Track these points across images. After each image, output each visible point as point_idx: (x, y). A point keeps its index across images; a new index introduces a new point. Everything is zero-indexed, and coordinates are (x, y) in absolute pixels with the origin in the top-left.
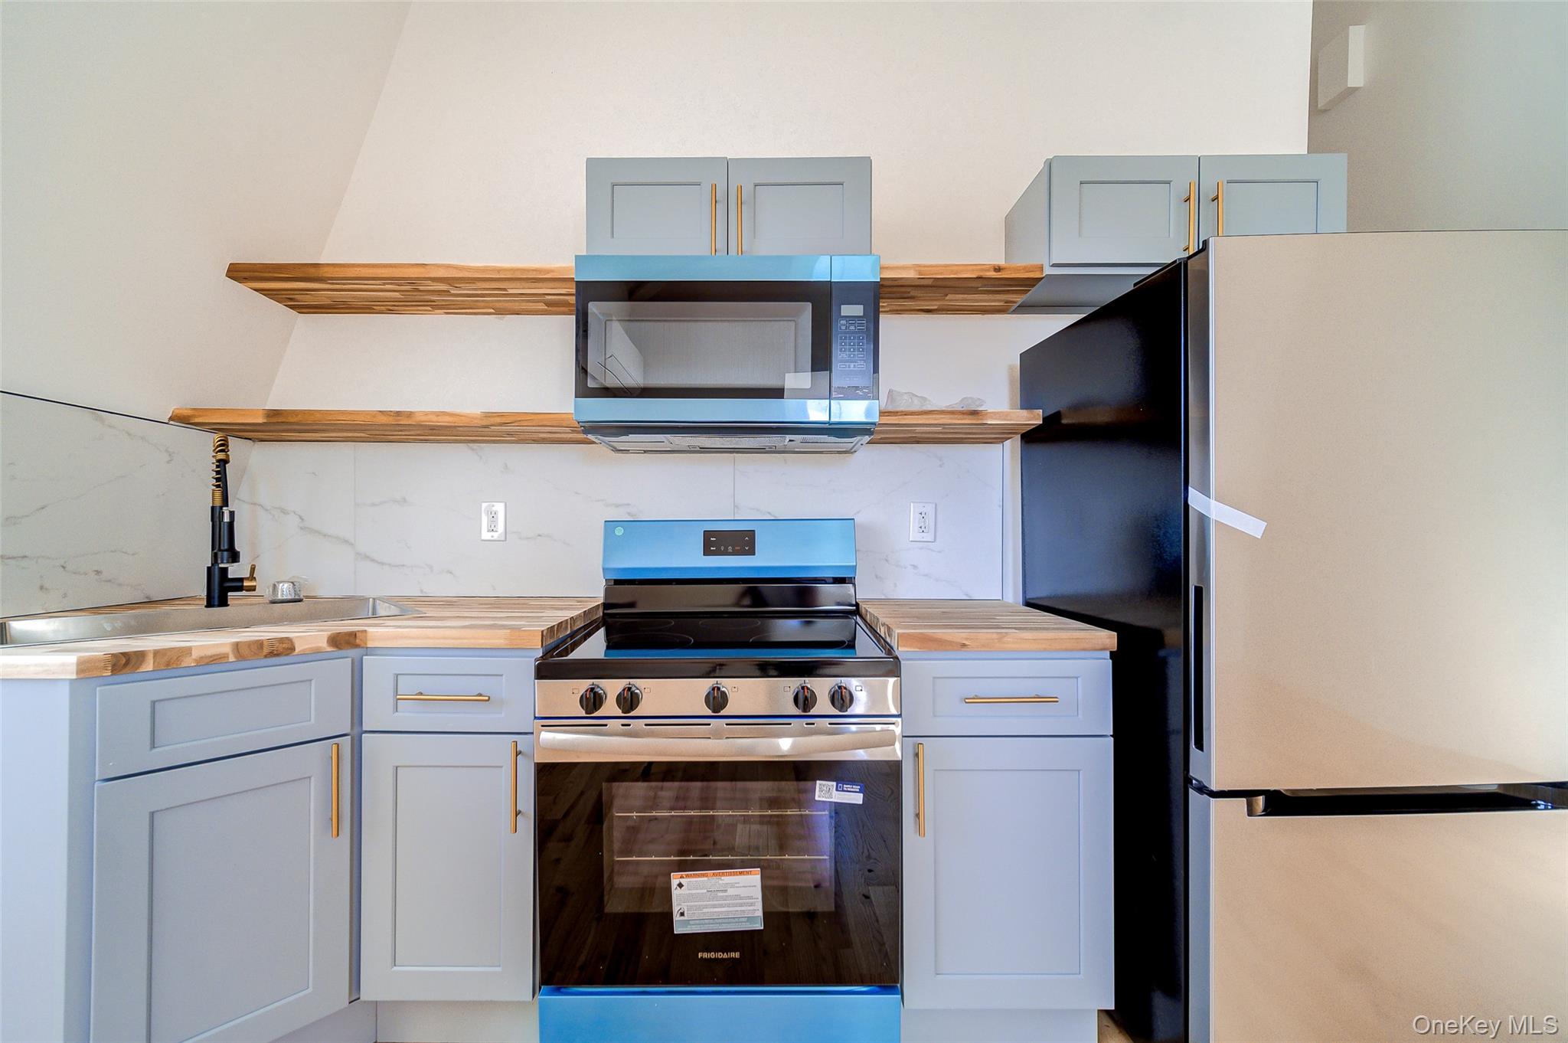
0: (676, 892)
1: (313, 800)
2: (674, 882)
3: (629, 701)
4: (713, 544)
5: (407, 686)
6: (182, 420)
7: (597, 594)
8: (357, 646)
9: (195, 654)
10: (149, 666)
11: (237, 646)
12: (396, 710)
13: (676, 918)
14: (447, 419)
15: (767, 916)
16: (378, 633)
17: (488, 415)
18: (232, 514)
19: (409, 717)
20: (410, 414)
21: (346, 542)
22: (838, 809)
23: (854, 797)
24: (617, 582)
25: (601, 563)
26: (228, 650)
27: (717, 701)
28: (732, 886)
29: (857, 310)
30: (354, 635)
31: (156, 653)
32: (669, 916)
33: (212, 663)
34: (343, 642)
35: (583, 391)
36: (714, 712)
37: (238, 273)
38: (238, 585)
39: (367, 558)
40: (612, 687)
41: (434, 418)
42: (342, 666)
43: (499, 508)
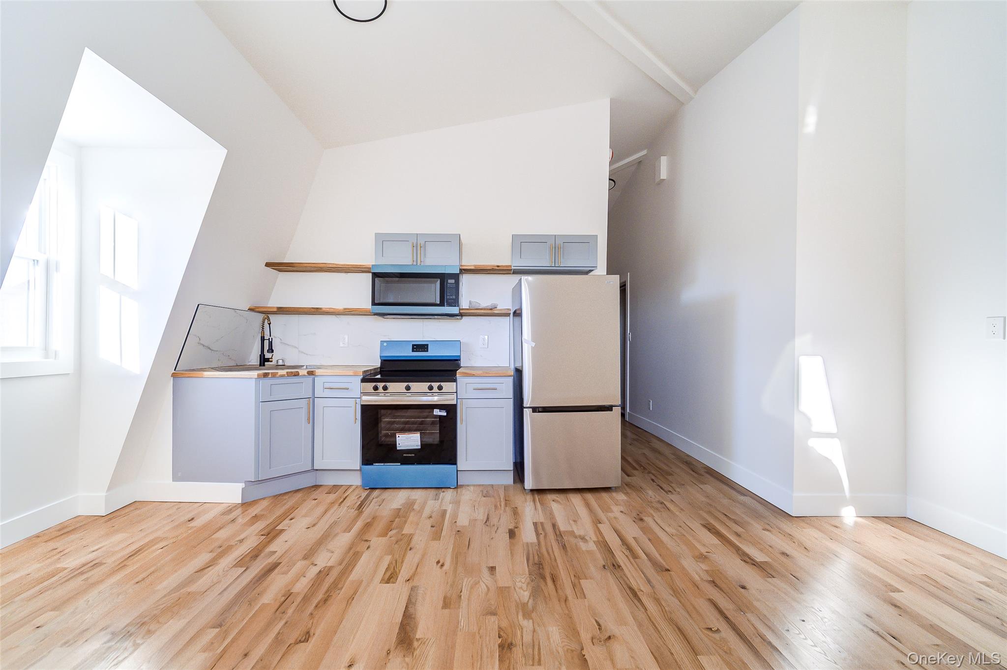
0: (397, 438)
1: (303, 413)
2: (397, 436)
3: (385, 388)
4: (415, 348)
5: (327, 385)
6: (250, 309)
7: (378, 364)
8: (313, 375)
9: (279, 374)
10: (270, 376)
11: (287, 372)
12: (324, 392)
13: (398, 445)
14: (332, 310)
15: (422, 445)
16: (318, 372)
17: (345, 309)
18: (272, 339)
19: (328, 393)
20: (321, 309)
21: (296, 347)
22: (440, 417)
23: (444, 414)
24: (385, 360)
25: (379, 353)
26: (285, 373)
27: (408, 388)
28: (412, 437)
29: (452, 281)
30: (313, 371)
31: (271, 373)
32: (396, 445)
33: (282, 376)
34: (311, 373)
35: (374, 304)
36: (407, 390)
37: (268, 265)
38: (268, 360)
39: (302, 352)
40: (381, 385)
41: (328, 310)
42: (311, 378)
43: (346, 337)
